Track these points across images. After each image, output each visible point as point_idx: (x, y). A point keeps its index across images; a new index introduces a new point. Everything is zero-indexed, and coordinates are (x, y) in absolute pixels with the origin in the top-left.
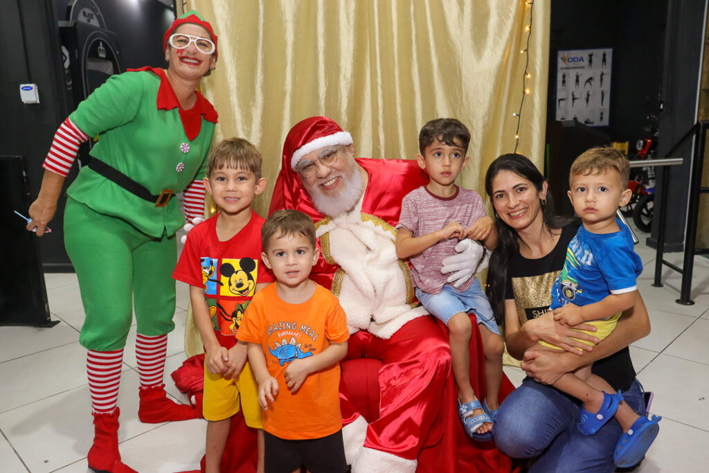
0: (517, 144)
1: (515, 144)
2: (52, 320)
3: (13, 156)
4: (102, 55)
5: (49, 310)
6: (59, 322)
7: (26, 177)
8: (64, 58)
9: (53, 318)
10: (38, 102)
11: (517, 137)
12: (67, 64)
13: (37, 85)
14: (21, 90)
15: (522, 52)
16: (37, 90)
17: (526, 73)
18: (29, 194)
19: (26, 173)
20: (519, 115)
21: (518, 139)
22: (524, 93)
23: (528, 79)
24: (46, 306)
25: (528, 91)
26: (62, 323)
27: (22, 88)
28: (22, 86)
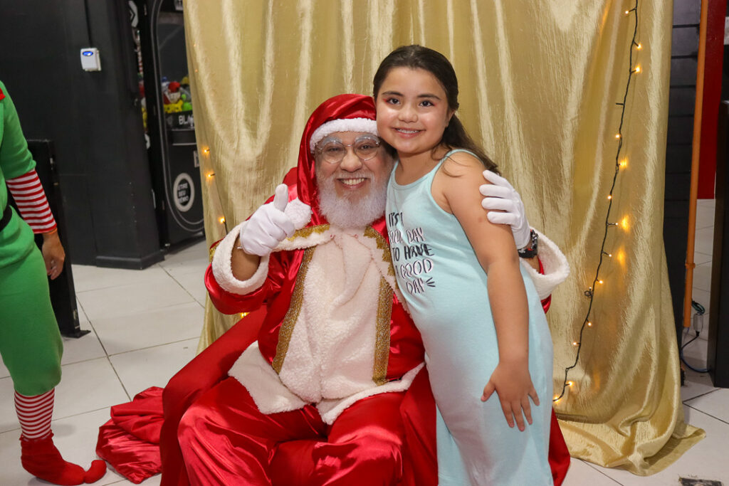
0: (620, 147)
2: (81, 329)
3: (40, 141)
4: (178, 8)
5: (77, 317)
6: (88, 332)
7: (53, 164)
8: (132, 15)
9: (82, 328)
10: (100, 69)
11: (618, 136)
12: (135, 23)
13: (98, 49)
14: (82, 56)
15: (627, 12)
16: (98, 55)
17: (634, 43)
18: (56, 184)
19: (54, 160)
20: (624, 105)
21: (620, 140)
22: (631, 72)
23: (638, 51)
24: (74, 313)
25: (638, 69)
26: (92, 334)
27: (83, 53)
28: (83, 50)
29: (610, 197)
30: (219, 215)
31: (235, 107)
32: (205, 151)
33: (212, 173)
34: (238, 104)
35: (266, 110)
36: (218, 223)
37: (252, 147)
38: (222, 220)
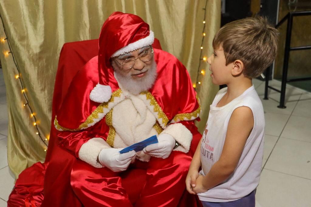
0: (204, 27)
1: (203, 27)
11: (204, 22)
20: (205, 9)
21: (205, 24)
29: (202, 48)
30: (15, 74)
31: (22, 14)
32: (3, 40)
33: (9, 52)
34: (23, 12)
35: (41, 15)
36: (15, 78)
37: (35, 35)
38: (17, 77)
